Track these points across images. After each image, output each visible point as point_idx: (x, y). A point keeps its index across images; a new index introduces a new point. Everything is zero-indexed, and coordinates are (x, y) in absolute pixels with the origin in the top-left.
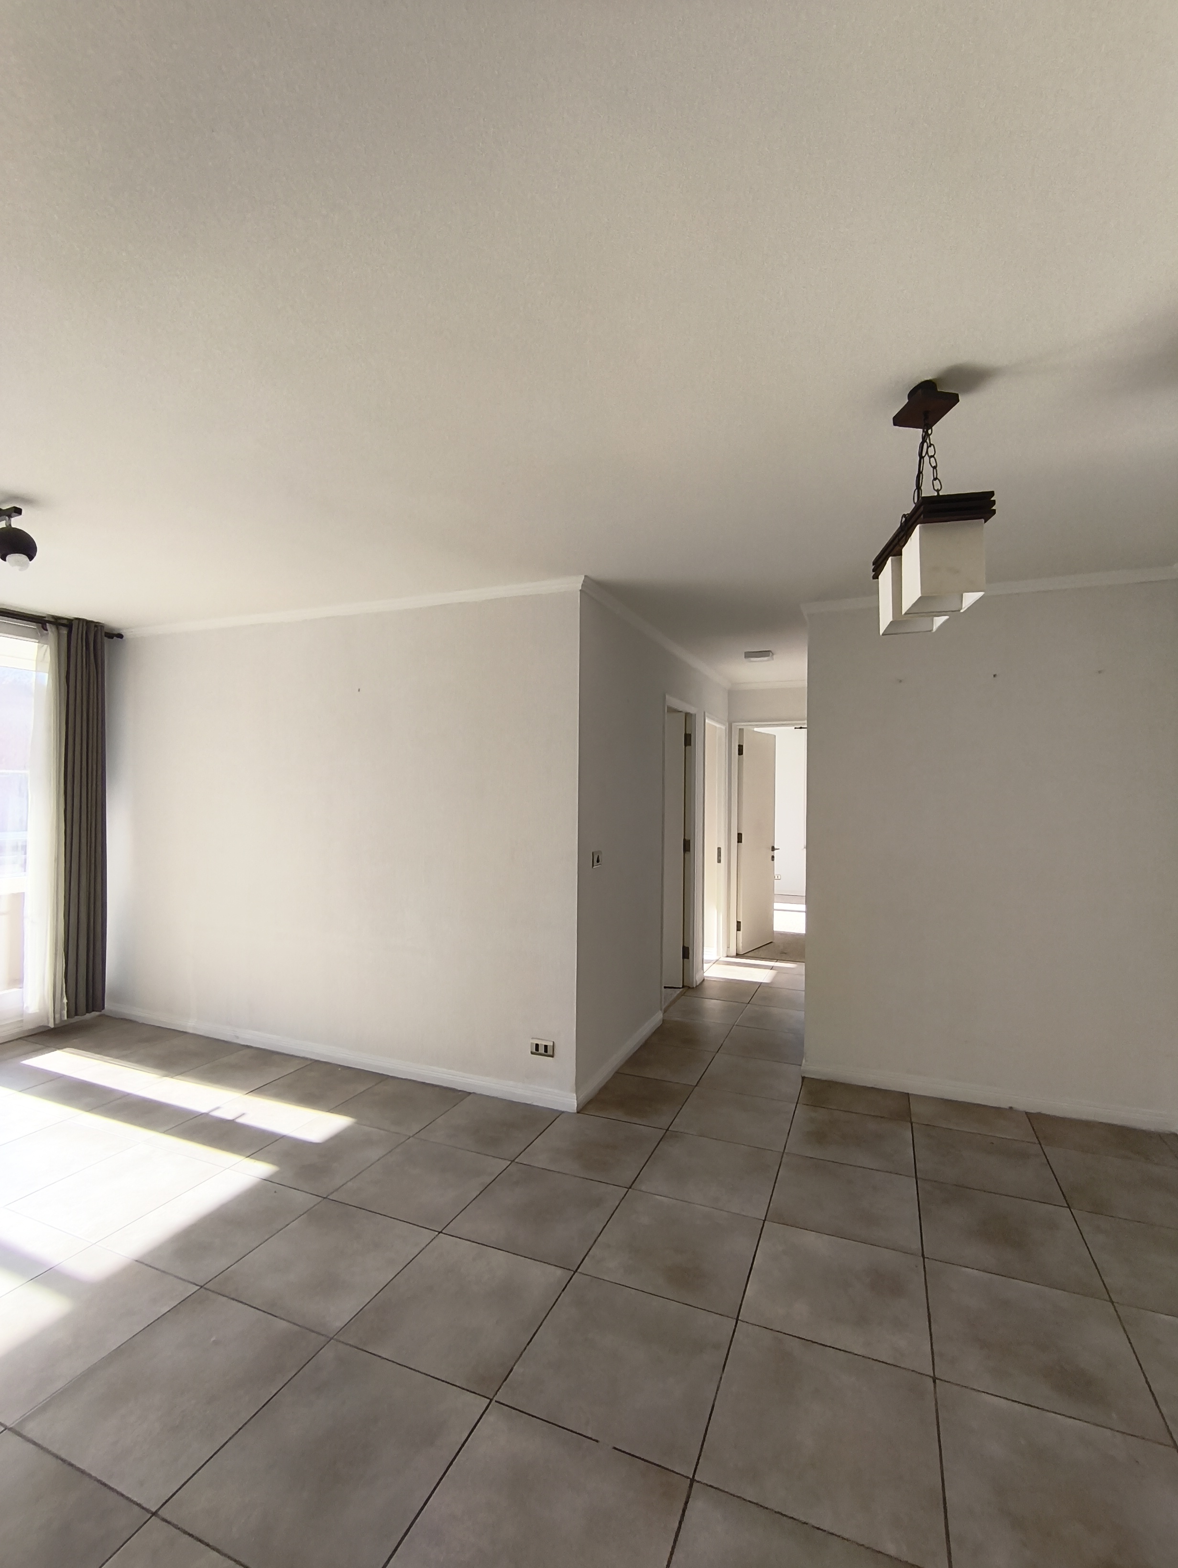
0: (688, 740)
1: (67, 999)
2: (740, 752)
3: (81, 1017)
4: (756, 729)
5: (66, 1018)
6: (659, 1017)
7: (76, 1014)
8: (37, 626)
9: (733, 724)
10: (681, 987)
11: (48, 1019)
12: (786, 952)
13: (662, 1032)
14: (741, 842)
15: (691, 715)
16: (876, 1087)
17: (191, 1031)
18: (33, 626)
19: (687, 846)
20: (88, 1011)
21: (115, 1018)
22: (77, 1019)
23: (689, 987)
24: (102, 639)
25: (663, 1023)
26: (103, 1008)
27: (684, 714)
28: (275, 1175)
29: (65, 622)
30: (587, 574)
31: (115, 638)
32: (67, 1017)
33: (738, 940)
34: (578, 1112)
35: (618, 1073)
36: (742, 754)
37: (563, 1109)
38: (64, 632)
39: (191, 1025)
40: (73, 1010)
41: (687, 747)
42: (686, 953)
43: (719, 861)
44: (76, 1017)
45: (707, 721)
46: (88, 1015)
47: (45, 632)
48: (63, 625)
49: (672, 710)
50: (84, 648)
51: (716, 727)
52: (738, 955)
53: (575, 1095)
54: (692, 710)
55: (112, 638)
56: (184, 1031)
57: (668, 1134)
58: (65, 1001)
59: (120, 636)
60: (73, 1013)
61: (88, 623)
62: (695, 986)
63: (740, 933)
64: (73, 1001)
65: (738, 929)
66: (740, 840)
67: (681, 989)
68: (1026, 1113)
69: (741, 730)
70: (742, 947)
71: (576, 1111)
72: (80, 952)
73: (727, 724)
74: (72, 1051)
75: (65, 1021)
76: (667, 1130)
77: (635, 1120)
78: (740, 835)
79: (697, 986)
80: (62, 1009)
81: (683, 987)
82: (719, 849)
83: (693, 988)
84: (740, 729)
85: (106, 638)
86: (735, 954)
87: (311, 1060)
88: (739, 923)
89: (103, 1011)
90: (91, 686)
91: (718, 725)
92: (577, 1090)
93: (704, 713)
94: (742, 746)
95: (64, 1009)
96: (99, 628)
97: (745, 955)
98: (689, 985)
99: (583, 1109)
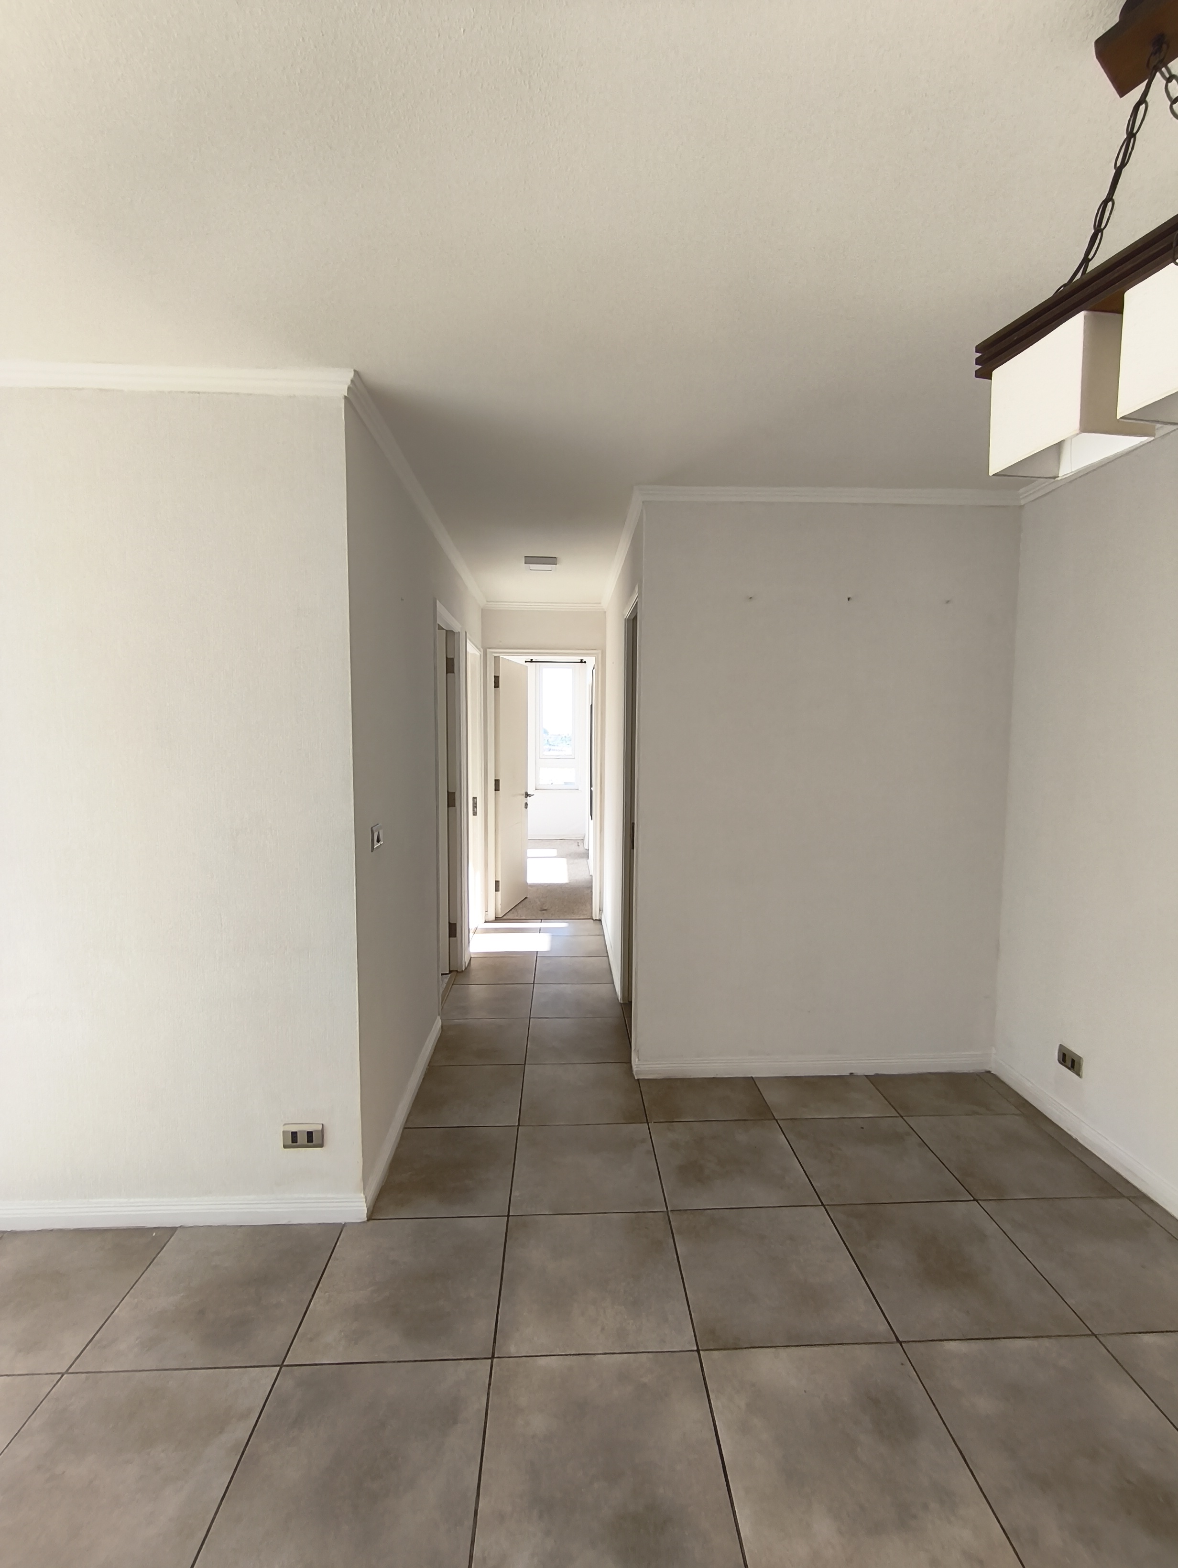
0: (450, 666)
2: (497, 685)
4: (510, 658)
6: (438, 1023)
9: (488, 650)
10: (448, 972)
12: (545, 908)
13: (444, 1044)
14: (499, 790)
15: (454, 632)
16: (718, 1076)
19: (452, 800)
23: (459, 970)
25: (442, 1031)
27: (447, 633)
30: (356, 369)
33: (496, 903)
34: (370, 1218)
35: (406, 1128)
36: (498, 688)
37: (342, 1220)
41: (449, 675)
42: (453, 930)
43: (475, 813)
45: (468, 644)
49: (439, 626)
51: (473, 653)
52: (497, 919)
53: (362, 1195)
54: (456, 627)
57: (511, 1225)
62: (464, 969)
63: (499, 893)
65: (497, 889)
66: (497, 788)
67: (449, 975)
68: (866, 1076)
69: (497, 659)
70: (501, 909)
71: (366, 1219)
73: (483, 649)
76: (508, 1216)
77: (455, 1211)
78: (497, 781)
79: (466, 969)
81: (450, 972)
82: (475, 799)
83: (462, 971)
84: (496, 657)
86: (494, 919)
88: (497, 882)
91: (477, 650)
92: (365, 1183)
93: (466, 633)
94: (498, 677)
97: (505, 917)
98: (456, 969)
99: (373, 1214)
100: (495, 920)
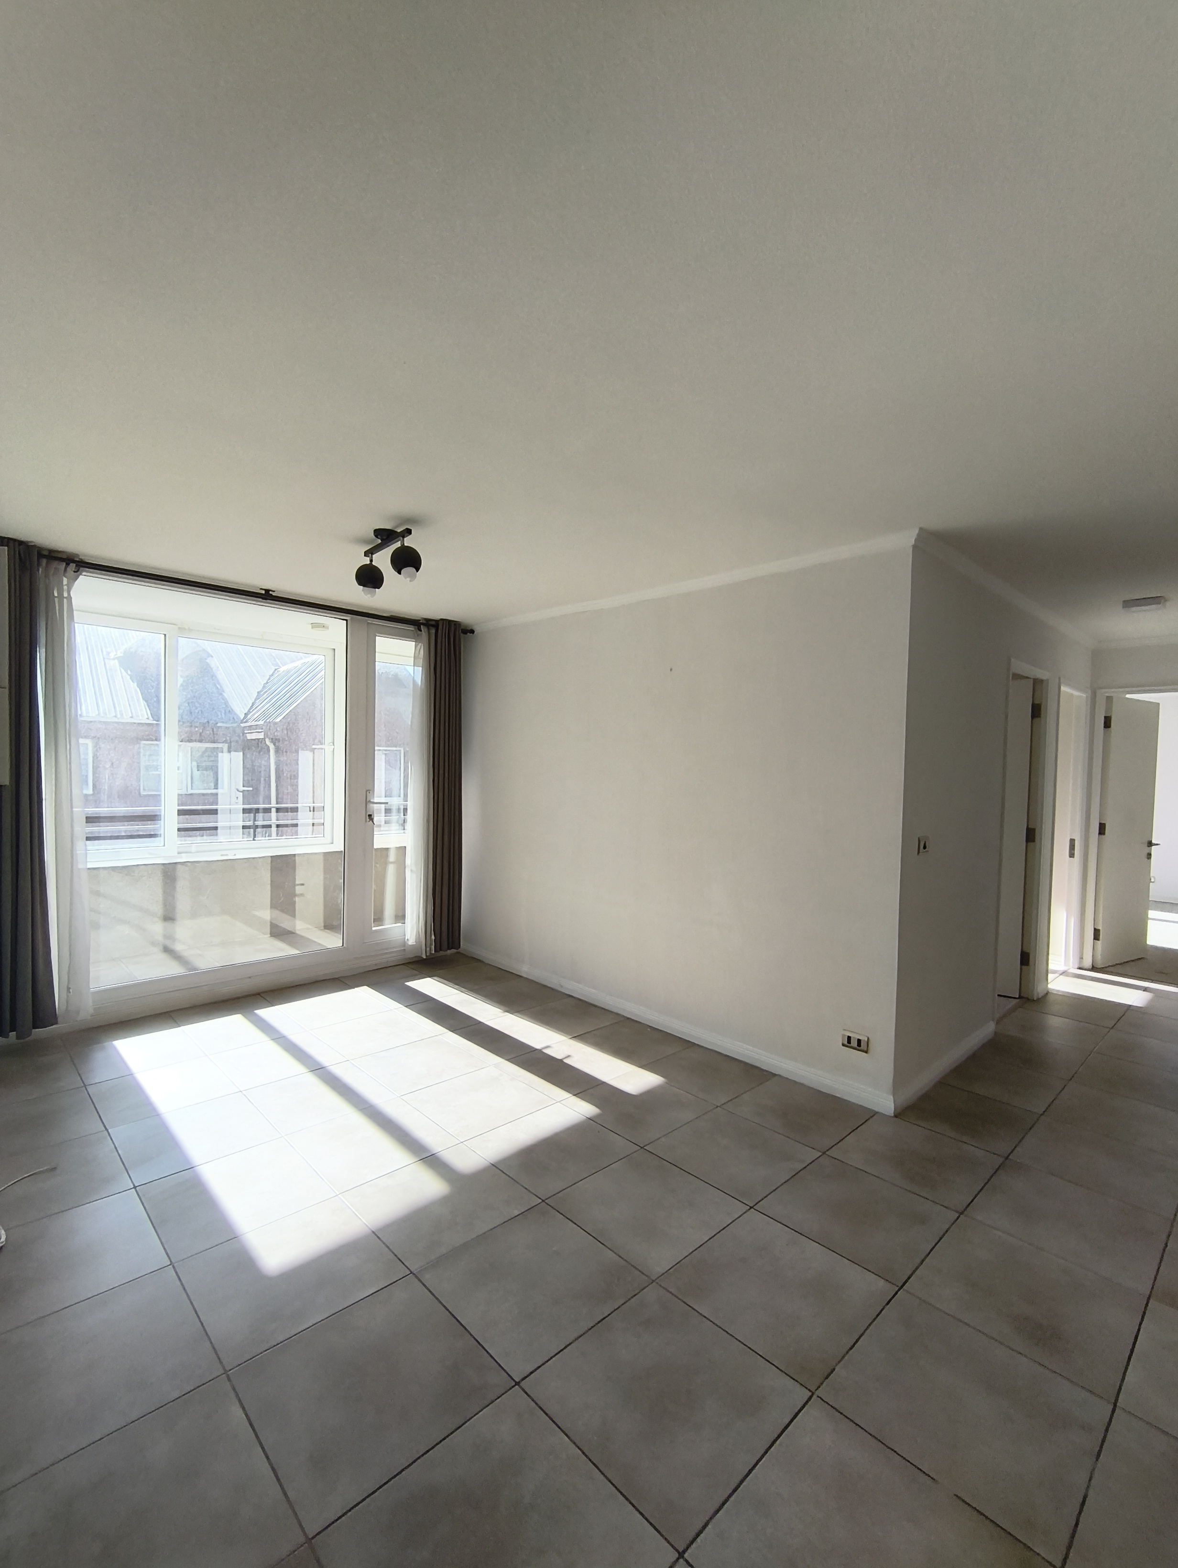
0: (1037, 711)
1: (435, 936)
2: (1107, 723)
3: (444, 952)
4: (1128, 696)
5: (433, 952)
6: (988, 1029)
7: (441, 950)
8: (415, 628)
9: (1098, 691)
10: (1017, 997)
11: (421, 949)
14: (1104, 834)
15: (1042, 681)
17: (525, 976)
18: (411, 628)
19: (1031, 835)
20: (449, 948)
21: (467, 956)
22: (442, 953)
23: (1028, 999)
24: (459, 636)
25: (995, 1035)
26: (460, 947)
27: (1032, 682)
28: (598, 1116)
29: (433, 623)
30: (920, 527)
31: (468, 634)
32: (435, 951)
33: (1094, 951)
34: (896, 1116)
35: (942, 1083)
36: (1109, 727)
37: (876, 1110)
38: (433, 631)
39: (525, 970)
40: (439, 947)
41: (1034, 720)
42: (1025, 959)
43: (1072, 855)
44: (441, 952)
45: (1063, 688)
46: (449, 951)
47: (419, 632)
48: (433, 626)
49: (1017, 677)
50: (447, 644)
51: (1072, 695)
52: (1094, 969)
53: (892, 1097)
54: (1040, 674)
55: (466, 634)
56: (520, 975)
57: (1006, 1163)
58: (433, 937)
59: (472, 632)
60: (438, 949)
61: (450, 622)
62: (1035, 999)
63: (1099, 943)
64: (438, 937)
65: (1096, 938)
66: (1102, 832)
67: (1018, 1000)
69: (1109, 699)
70: (1102, 959)
71: (893, 1115)
72: (443, 897)
73: (1090, 691)
74: (440, 980)
75: (433, 954)
76: (1006, 1159)
77: (964, 1139)
78: (1103, 826)
79: (1038, 999)
80: (431, 944)
81: (1020, 997)
82: (1072, 841)
83: (1034, 1000)
84: (1107, 697)
85: (462, 634)
86: (1090, 967)
87: (624, 1016)
88: (1097, 931)
89: (459, 949)
90: (452, 674)
91: (1076, 693)
92: (895, 1092)
93: (1059, 679)
94: (1110, 717)
95: (432, 945)
96: (457, 626)
97: (1107, 969)
98: (1027, 996)
99: (900, 1114)
100: (1092, 969)
